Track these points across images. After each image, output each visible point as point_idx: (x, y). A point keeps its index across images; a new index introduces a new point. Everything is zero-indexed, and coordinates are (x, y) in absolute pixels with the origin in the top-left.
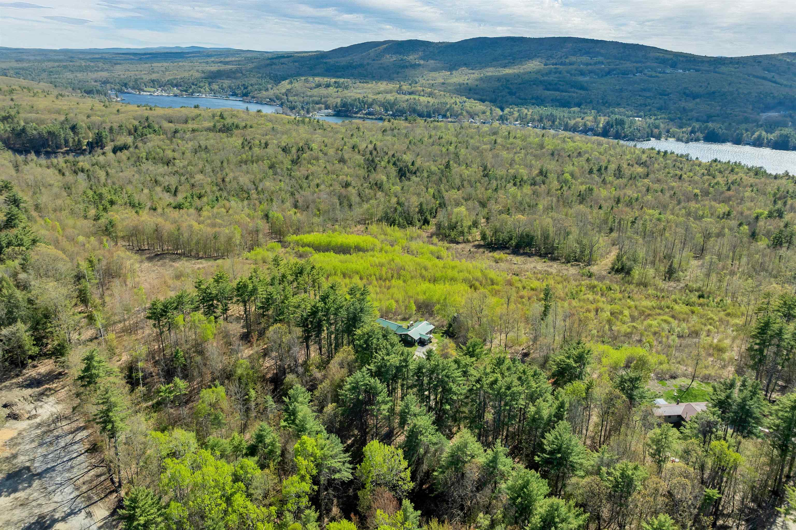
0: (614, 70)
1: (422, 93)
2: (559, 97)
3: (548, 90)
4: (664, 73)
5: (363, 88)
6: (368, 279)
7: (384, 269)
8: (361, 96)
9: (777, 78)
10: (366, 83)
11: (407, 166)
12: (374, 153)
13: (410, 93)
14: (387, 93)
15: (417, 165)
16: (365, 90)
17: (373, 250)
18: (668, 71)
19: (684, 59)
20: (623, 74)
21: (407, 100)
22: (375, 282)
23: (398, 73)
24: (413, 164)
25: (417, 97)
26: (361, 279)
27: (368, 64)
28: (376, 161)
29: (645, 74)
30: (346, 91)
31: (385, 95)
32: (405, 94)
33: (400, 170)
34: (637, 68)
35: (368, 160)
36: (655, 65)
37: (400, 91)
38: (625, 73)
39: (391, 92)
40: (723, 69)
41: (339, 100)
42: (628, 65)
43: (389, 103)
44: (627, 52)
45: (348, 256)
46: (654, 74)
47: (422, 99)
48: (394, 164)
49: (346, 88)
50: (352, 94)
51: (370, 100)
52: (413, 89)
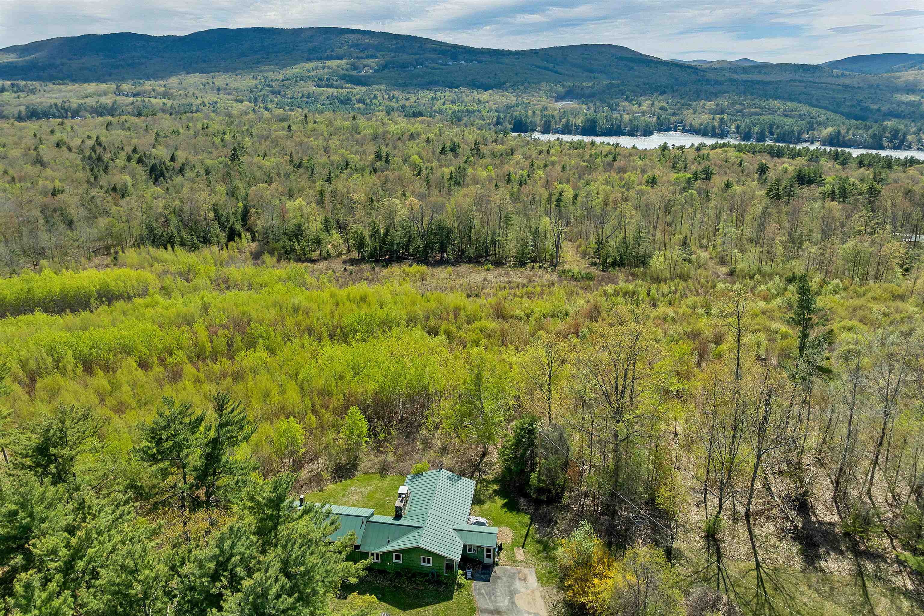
0: (391, 63)
1: (153, 94)
2: (335, 94)
3: (319, 86)
4: (446, 65)
5: (60, 91)
6: (162, 361)
7: (200, 328)
8: (59, 102)
9: (557, 68)
10: (64, 84)
11: (164, 163)
12: (99, 150)
13: (135, 95)
14: (100, 95)
15: (180, 160)
16: (63, 94)
17: (144, 293)
18: (450, 63)
19: (464, 51)
20: (402, 67)
21: (133, 103)
22: (189, 369)
23: (110, 75)
24: (173, 159)
25: (147, 99)
26: (143, 365)
27: (63, 64)
28: (106, 160)
29: (427, 67)
30: (32, 96)
31: (96, 98)
32: (127, 96)
33: (153, 169)
34: (416, 60)
35: (90, 158)
36: (435, 56)
37: (118, 92)
38: (404, 66)
39: (105, 94)
40: (504, 60)
41: (23, 108)
42: (404, 57)
43: (105, 108)
44: (401, 43)
45: (86, 314)
46: (436, 66)
47: (154, 101)
48: (140, 161)
49: (33, 91)
50: (43, 100)
51: (74, 106)
52: (138, 88)
